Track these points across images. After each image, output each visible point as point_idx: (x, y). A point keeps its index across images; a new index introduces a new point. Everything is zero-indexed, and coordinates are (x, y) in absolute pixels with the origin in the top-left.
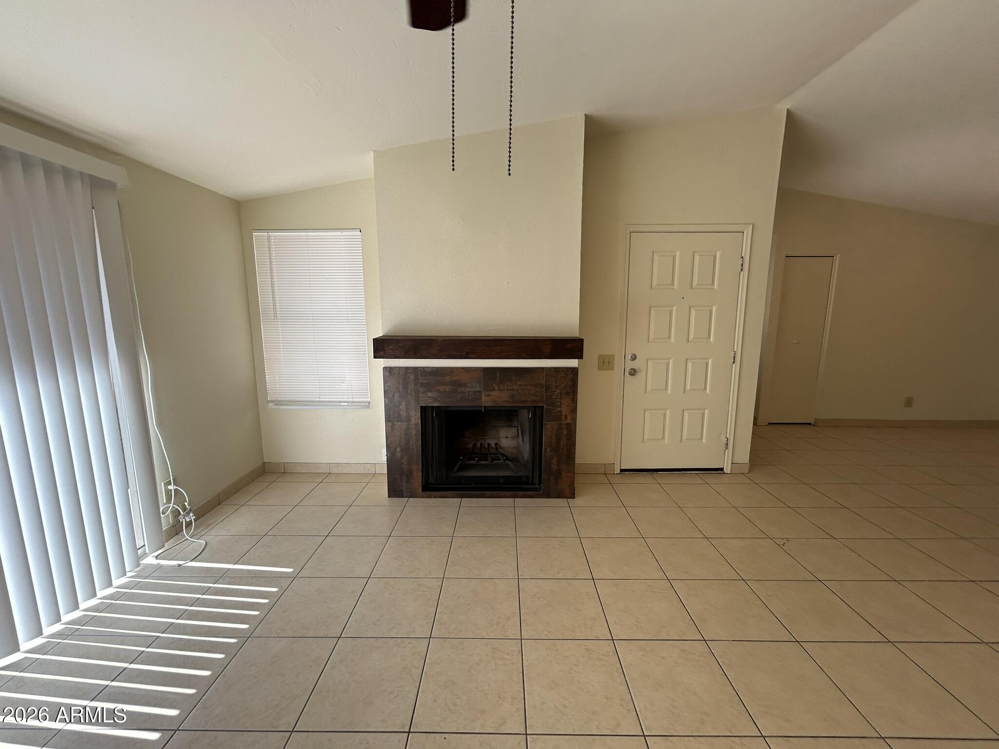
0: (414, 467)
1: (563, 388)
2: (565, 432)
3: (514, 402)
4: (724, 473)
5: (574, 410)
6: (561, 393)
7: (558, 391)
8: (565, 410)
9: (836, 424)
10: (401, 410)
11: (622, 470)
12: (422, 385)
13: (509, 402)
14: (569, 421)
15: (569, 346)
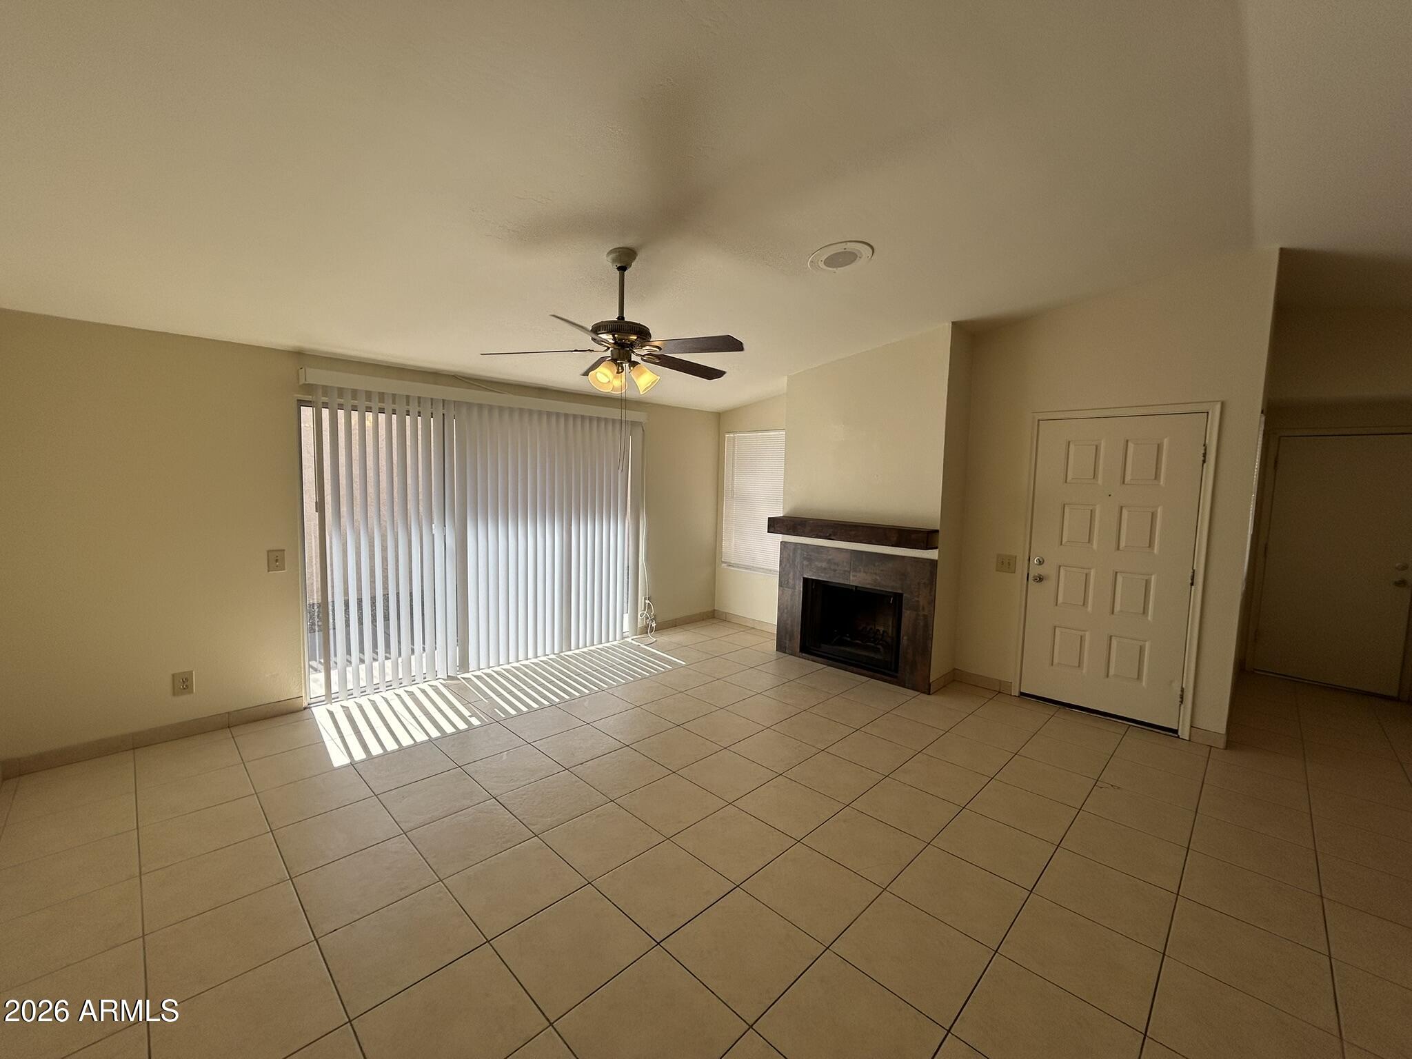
0: (795, 629)
1: (922, 579)
2: (922, 623)
3: (876, 586)
4: (1178, 737)
5: (931, 602)
6: (919, 584)
7: (916, 582)
8: (922, 601)
10: (790, 578)
11: (1022, 694)
12: (806, 559)
13: (872, 584)
14: (926, 613)
15: (913, 536)
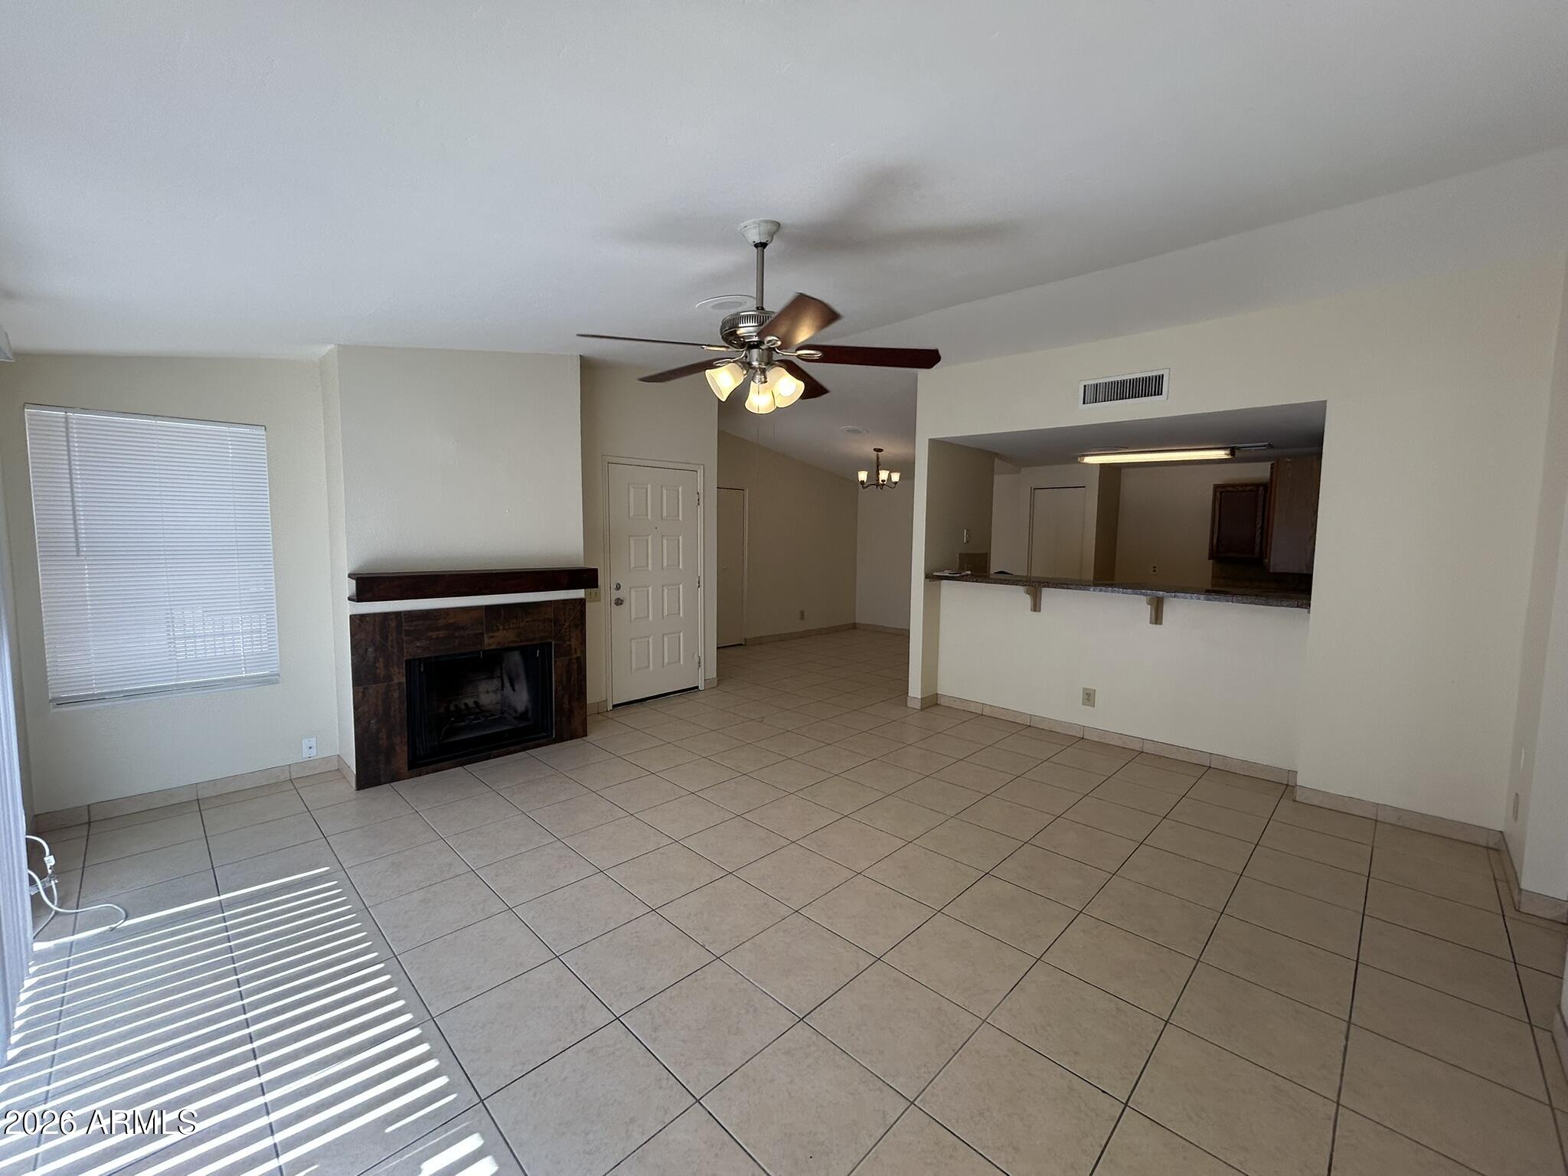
0: (397, 740)
1: (572, 620)
2: (575, 667)
3: (521, 641)
4: (700, 690)
5: (583, 642)
6: (570, 626)
7: (567, 624)
8: (574, 643)
9: (759, 641)
10: (377, 668)
11: (615, 706)
12: (408, 633)
13: (514, 642)
14: (579, 654)
15: (585, 576)
